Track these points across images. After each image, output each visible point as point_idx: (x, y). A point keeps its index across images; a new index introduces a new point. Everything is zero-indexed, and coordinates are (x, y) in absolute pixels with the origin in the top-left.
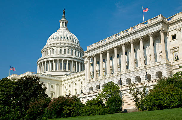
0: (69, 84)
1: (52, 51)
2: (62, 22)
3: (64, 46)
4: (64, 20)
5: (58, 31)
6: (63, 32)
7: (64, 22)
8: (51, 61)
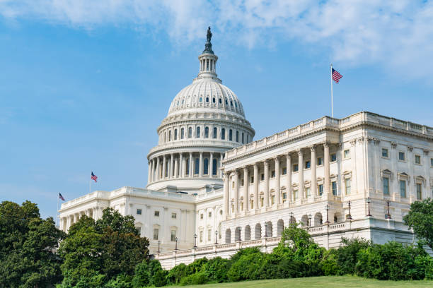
0: (209, 210)
1: (178, 132)
2: (204, 60)
3: (204, 121)
4: (207, 56)
5: (194, 82)
6: (203, 87)
7: (208, 60)
8: (177, 156)
